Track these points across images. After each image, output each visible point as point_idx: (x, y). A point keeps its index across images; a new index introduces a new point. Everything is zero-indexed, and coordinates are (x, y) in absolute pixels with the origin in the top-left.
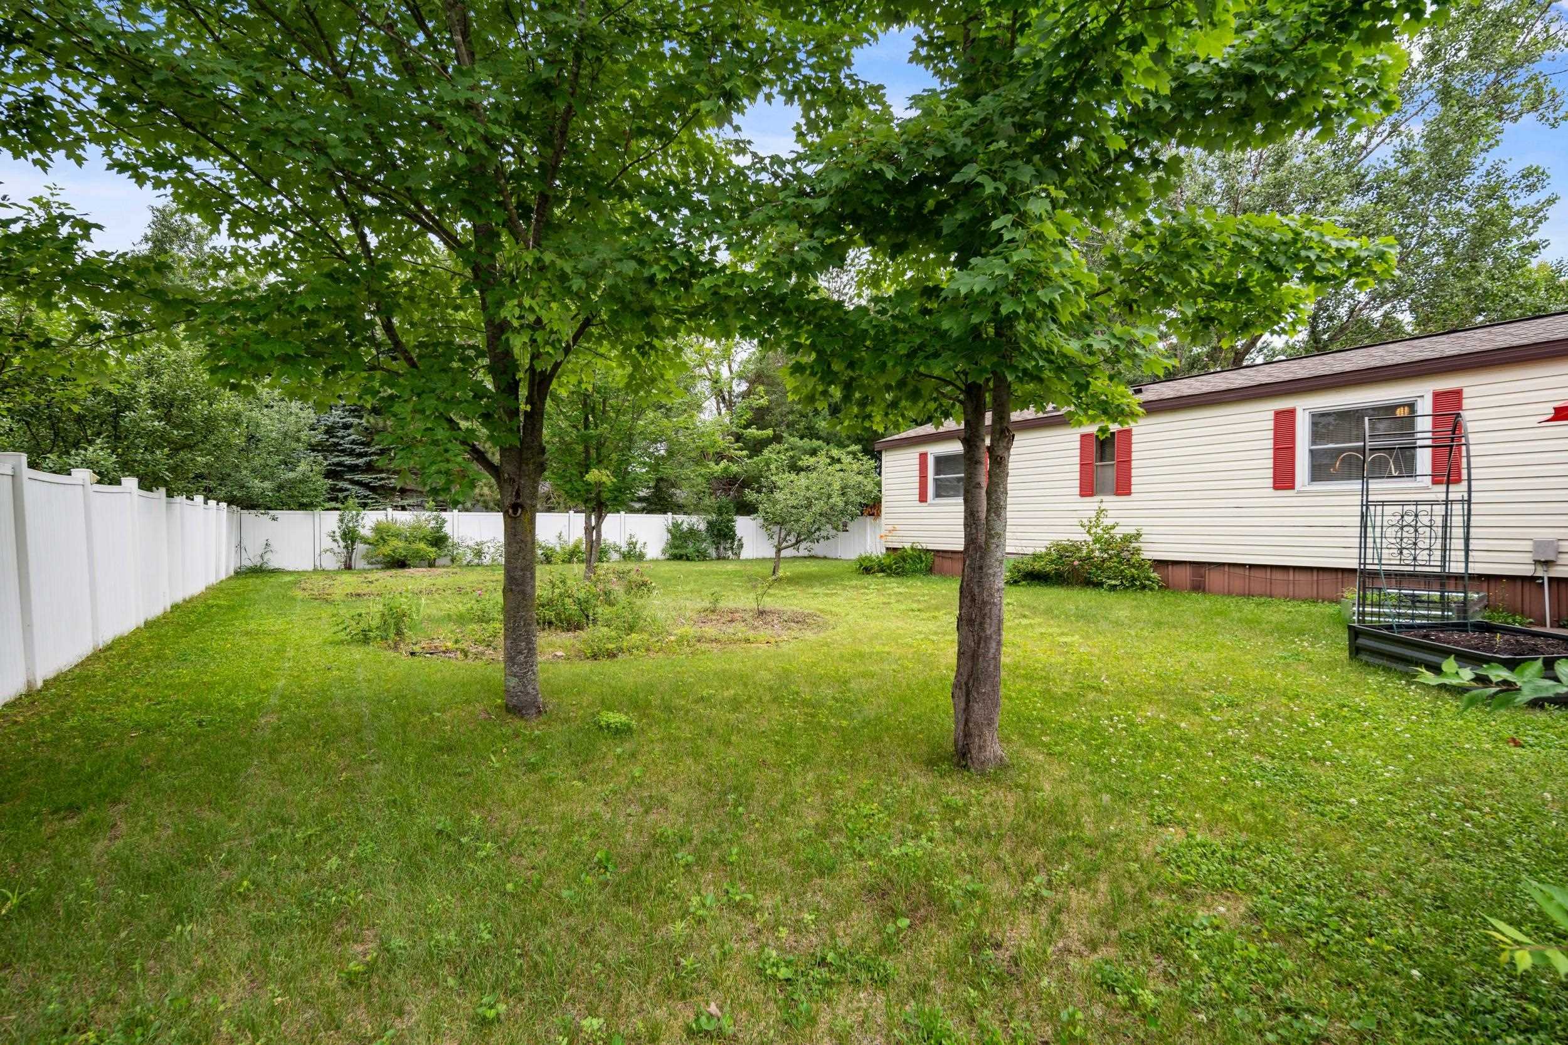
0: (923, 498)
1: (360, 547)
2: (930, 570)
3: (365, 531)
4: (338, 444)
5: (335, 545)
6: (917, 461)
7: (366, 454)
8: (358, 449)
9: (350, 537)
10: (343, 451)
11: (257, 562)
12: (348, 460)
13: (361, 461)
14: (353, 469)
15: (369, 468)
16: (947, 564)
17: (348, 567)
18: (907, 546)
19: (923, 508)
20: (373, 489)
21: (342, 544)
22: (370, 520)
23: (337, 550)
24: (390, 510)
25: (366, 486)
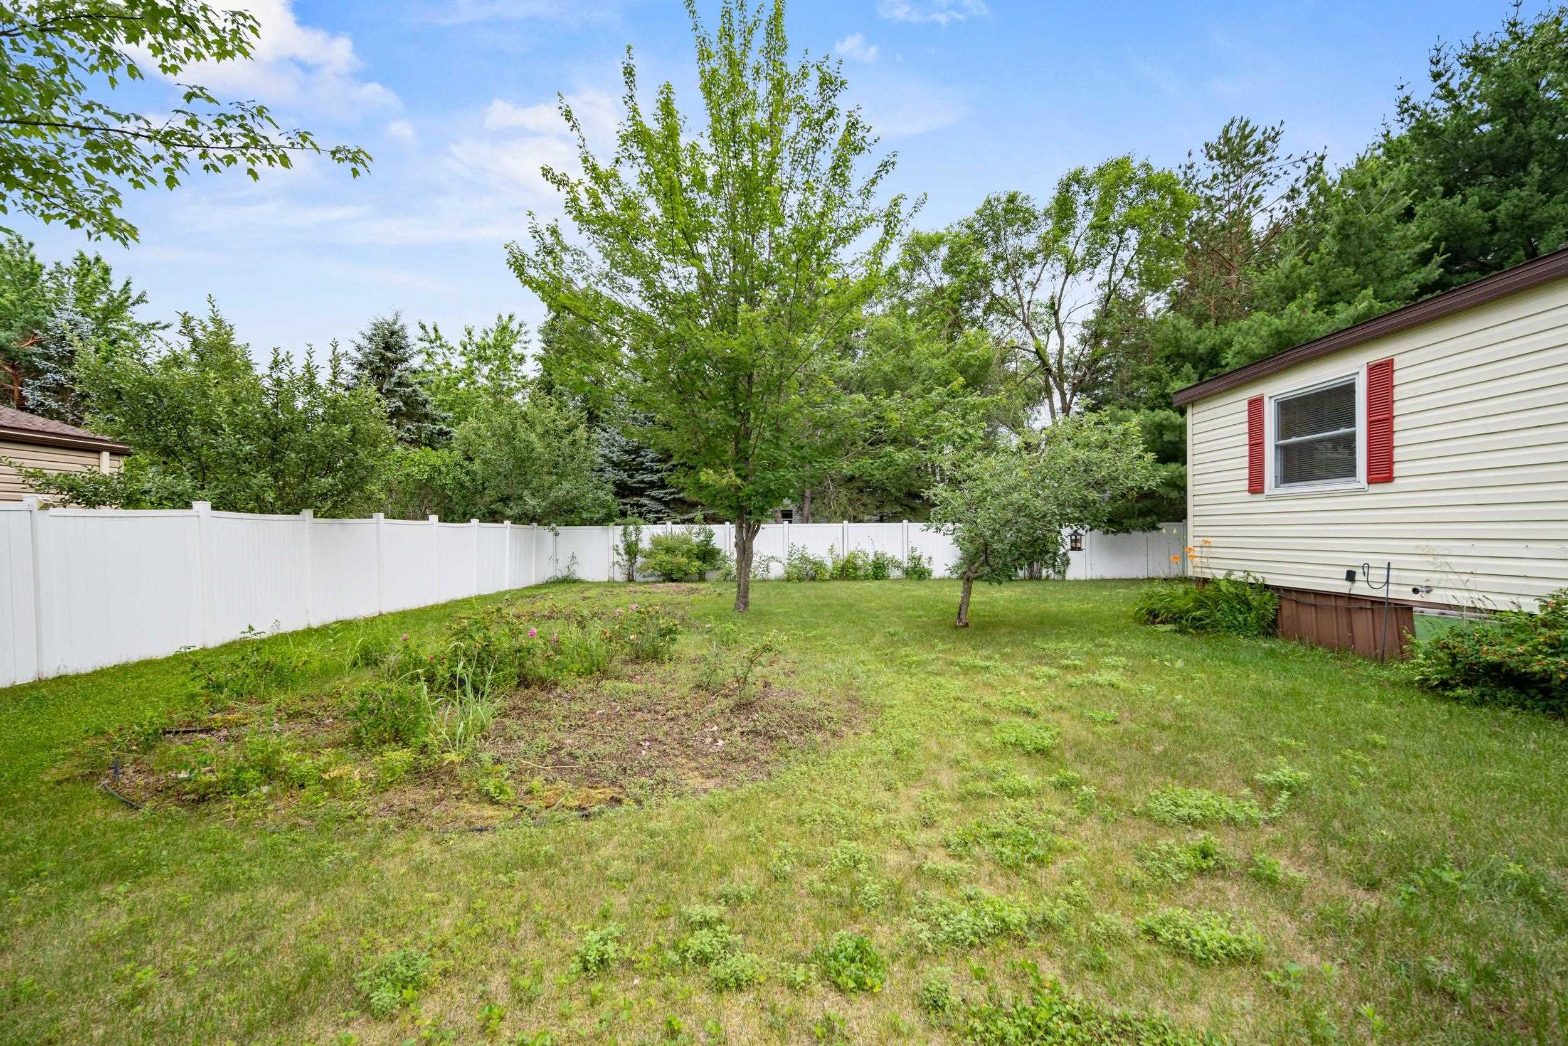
0: (1256, 485)
1: (640, 560)
2: (1271, 628)
3: (645, 544)
4: (643, 463)
5: (618, 558)
6: (1245, 417)
7: (658, 471)
8: (656, 466)
9: (632, 551)
10: (645, 469)
11: (565, 573)
12: (648, 477)
13: (655, 477)
14: (652, 485)
15: (662, 484)
16: (1308, 617)
17: (630, 579)
18: (1220, 575)
19: (1258, 503)
20: (666, 504)
21: (625, 557)
22: (648, 534)
23: (622, 563)
24: (669, 523)
25: (659, 500)
